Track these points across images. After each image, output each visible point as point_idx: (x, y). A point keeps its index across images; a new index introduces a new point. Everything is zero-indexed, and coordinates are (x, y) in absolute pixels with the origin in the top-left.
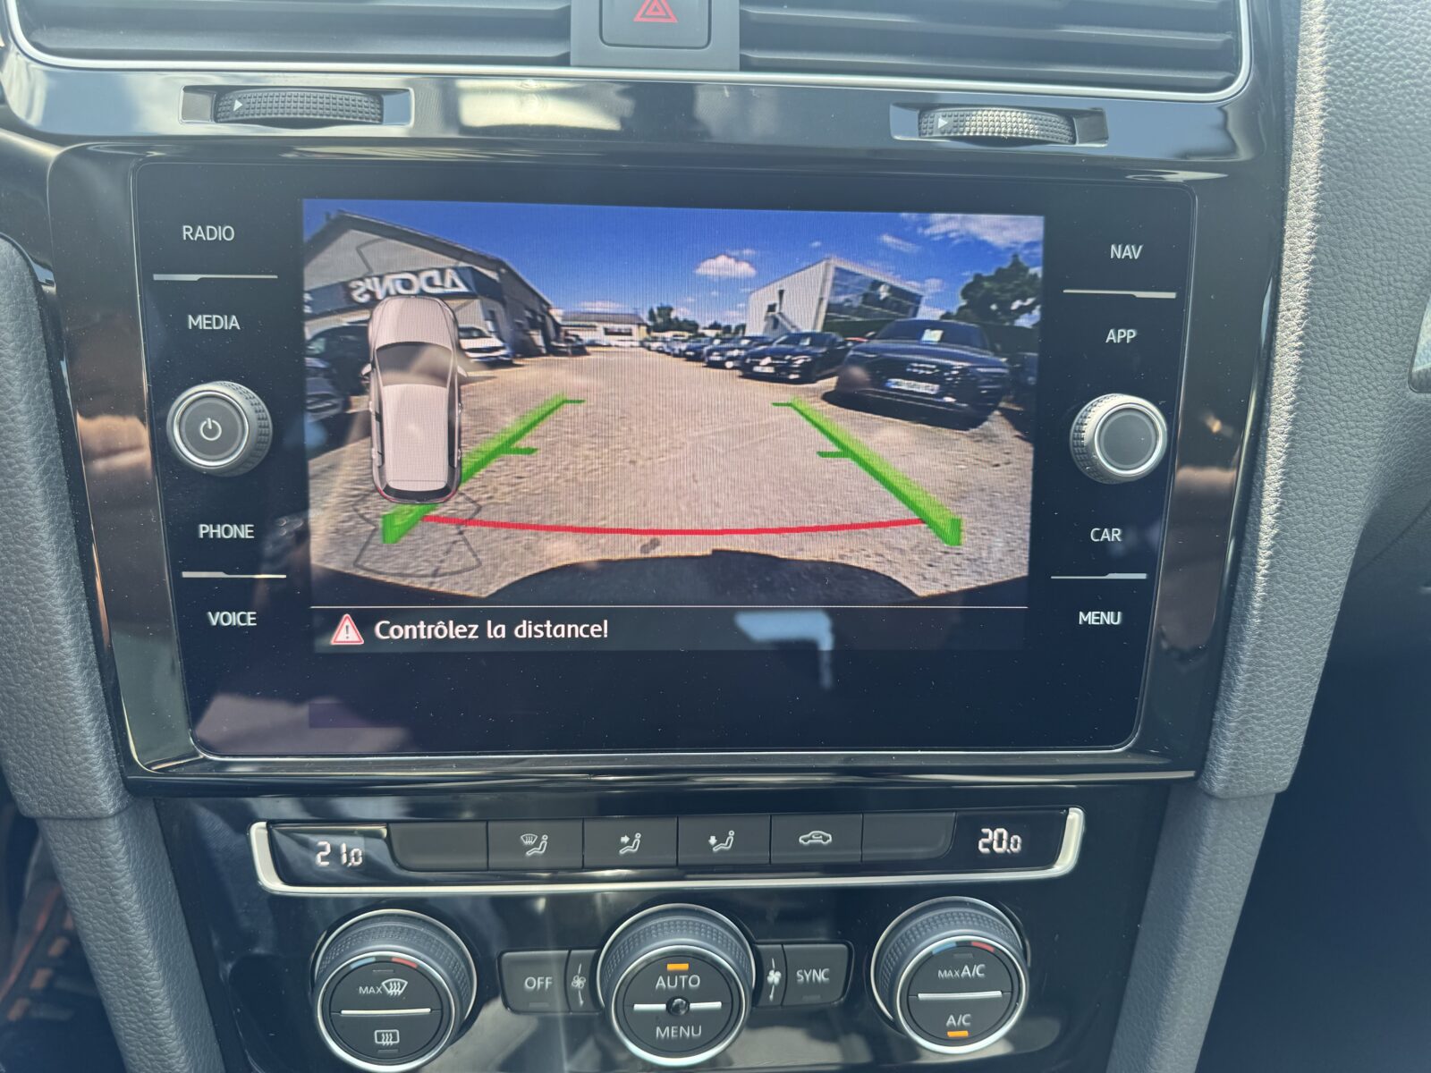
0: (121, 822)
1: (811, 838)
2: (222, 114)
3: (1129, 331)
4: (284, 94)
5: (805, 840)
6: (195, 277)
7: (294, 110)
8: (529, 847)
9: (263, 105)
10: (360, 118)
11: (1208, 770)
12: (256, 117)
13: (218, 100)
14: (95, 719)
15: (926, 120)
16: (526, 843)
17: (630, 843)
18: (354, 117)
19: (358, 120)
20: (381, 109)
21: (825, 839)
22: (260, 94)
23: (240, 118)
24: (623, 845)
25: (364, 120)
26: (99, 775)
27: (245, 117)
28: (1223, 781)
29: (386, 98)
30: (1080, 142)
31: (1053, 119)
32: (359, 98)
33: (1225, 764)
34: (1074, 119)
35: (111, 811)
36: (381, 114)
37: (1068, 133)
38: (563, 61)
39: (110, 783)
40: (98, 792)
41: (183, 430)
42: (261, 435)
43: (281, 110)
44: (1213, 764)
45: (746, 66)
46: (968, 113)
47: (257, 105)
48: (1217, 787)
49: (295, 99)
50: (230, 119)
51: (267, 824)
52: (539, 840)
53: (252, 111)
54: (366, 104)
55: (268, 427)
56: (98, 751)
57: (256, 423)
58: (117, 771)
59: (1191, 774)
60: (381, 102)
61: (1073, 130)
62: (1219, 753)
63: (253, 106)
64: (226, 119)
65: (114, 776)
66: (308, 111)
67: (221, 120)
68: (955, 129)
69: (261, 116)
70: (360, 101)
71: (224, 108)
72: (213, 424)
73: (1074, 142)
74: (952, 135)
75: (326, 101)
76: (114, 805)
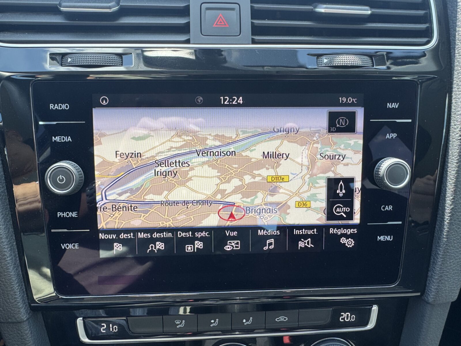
0: (29, 323)
1: (280, 319)
2: (64, 63)
3: (394, 134)
4: (86, 56)
5: (278, 320)
6: (55, 123)
7: (90, 62)
8: (178, 325)
9: (79, 60)
10: (115, 64)
11: (427, 293)
12: (76, 64)
13: (62, 58)
14: (19, 286)
15: (319, 60)
16: (177, 323)
17: (214, 323)
18: (112, 64)
19: (113, 65)
20: (122, 60)
21: (285, 319)
22: (77, 56)
23: (70, 65)
24: (212, 323)
25: (116, 65)
26: (20, 306)
27: (72, 64)
28: (433, 298)
29: (123, 56)
30: (376, 66)
31: (366, 58)
32: (114, 57)
33: (434, 292)
34: (373, 58)
35: (25, 319)
36: (122, 62)
37: (371, 63)
38: (188, 42)
39: (24, 309)
40: (20, 313)
41: (51, 180)
42: (80, 180)
43: (85, 62)
44: (429, 291)
45: (254, 42)
46: (335, 57)
47: (77, 60)
48: (431, 300)
49: (91, 58)
50: (66, 65)
51: (83, 319)
52: (182, 322)
53: (75, 62)
54: (116, 59)
55: (82, 177)
56: (20, 298)
57: (78, 176)
58: (27, 304)
59: (419, 294)
60: (122, 58)
61: (373, 62)
62: (431, 288)
63: (75, 60)
64: (65, 65)
65: (26, 306)
66: (95, 62)
67: (63, 65)
68: (330, 63)
69: (78, 64)
70: (114, 58)
71: (64, 61)
72: (62, 177)
73: (373, 66)
74: (329, 65)
75: (102, 58)
76: (26, 317)
